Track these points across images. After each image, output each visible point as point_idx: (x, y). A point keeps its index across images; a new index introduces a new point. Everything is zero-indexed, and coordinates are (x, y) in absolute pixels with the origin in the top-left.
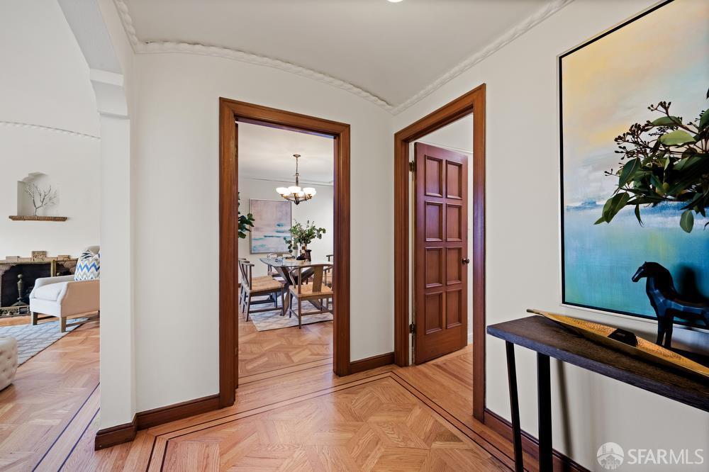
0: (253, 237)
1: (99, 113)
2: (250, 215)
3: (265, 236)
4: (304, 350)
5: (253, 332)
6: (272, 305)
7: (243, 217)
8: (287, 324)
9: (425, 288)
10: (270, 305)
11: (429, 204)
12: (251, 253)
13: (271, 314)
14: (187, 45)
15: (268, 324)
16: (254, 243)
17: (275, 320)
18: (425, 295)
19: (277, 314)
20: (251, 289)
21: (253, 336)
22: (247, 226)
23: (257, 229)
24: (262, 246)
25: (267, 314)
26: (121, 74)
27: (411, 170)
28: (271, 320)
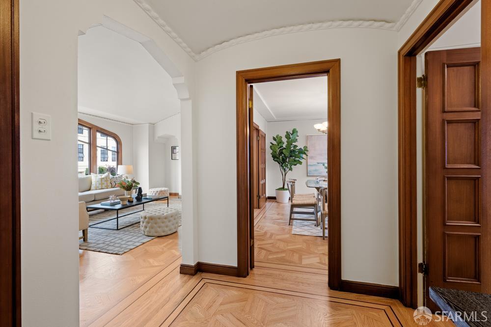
0: (309, 164)
1: (179, 100)
2: (306, 147)
3: (318, 163)
4: (315, 257)
5: (289, 233)
6: (313, 217)
7: (301, 149)
8: (315, 234)
9: (445, 225)
10: (312, 217)
11: (449, 122)
12: (308, 176)
13: (309, 224)
14: (218, 45)
15: (301, 230)
16: (310, 168)
17: (309, 228)
18: (444, 234)
19: (313, 224)
20: (292, 202)
21: (287, 236)
22: (304, 156)
23: (312, 158)
24: (316, 170)
25: (306, 223)
26: (183, 76)
27: (420, 86)
28: (306, 228)
